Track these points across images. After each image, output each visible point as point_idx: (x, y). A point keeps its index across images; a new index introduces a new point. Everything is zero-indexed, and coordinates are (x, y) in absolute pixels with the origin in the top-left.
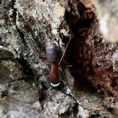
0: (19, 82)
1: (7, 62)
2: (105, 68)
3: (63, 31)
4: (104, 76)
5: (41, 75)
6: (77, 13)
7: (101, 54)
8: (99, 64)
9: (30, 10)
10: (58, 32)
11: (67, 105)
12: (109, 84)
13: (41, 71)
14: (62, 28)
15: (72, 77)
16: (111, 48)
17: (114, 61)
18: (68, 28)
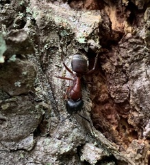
0: (20, 98)
2: (119, 101)
7: (119, 83)
8: (114, 96)
10: (85, 41)
11: (72, 142)
12: (114, 128)
13: (41, 96)
15: (90, 100)
16: (134, 75)
17: (135, 90)
18: (98, 39)
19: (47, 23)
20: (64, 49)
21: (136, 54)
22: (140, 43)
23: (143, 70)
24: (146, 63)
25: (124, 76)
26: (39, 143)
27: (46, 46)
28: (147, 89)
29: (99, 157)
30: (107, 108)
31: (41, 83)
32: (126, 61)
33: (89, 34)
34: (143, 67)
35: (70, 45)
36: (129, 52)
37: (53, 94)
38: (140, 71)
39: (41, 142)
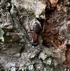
1: (12, 33)
2: (54, 33)
3: (42, 16)
4: (50, 37)
5: (22, 39)
6: (49, 7)
7: (54, 27)
9: (23, 4)
10: (39, 16)
11: (35, 53)
12: (52, 41)
13: (21, 36)
14: (41, 15)
15: (42, 39)
16: (61, 25)
17: (61, 30)
18: (45, 15)
19: (21, 8)
20: (30, 17)
21: (62, 16)
22: (64, 13)
23: (65, 22)
24: (66, 20)
25: (57, 24)
26: (22, 55)
27: (22, 16)
28: (66, 30)
29: (46, 57)
30: (49, 35)
31: (21, 31)
32: (57, 19)
33: (40, 13)
34: (65, 21)
35: (32, 16)
36: (59, 16)
37: (26, 32)
38: (63, 23)
39: (23, 54)
